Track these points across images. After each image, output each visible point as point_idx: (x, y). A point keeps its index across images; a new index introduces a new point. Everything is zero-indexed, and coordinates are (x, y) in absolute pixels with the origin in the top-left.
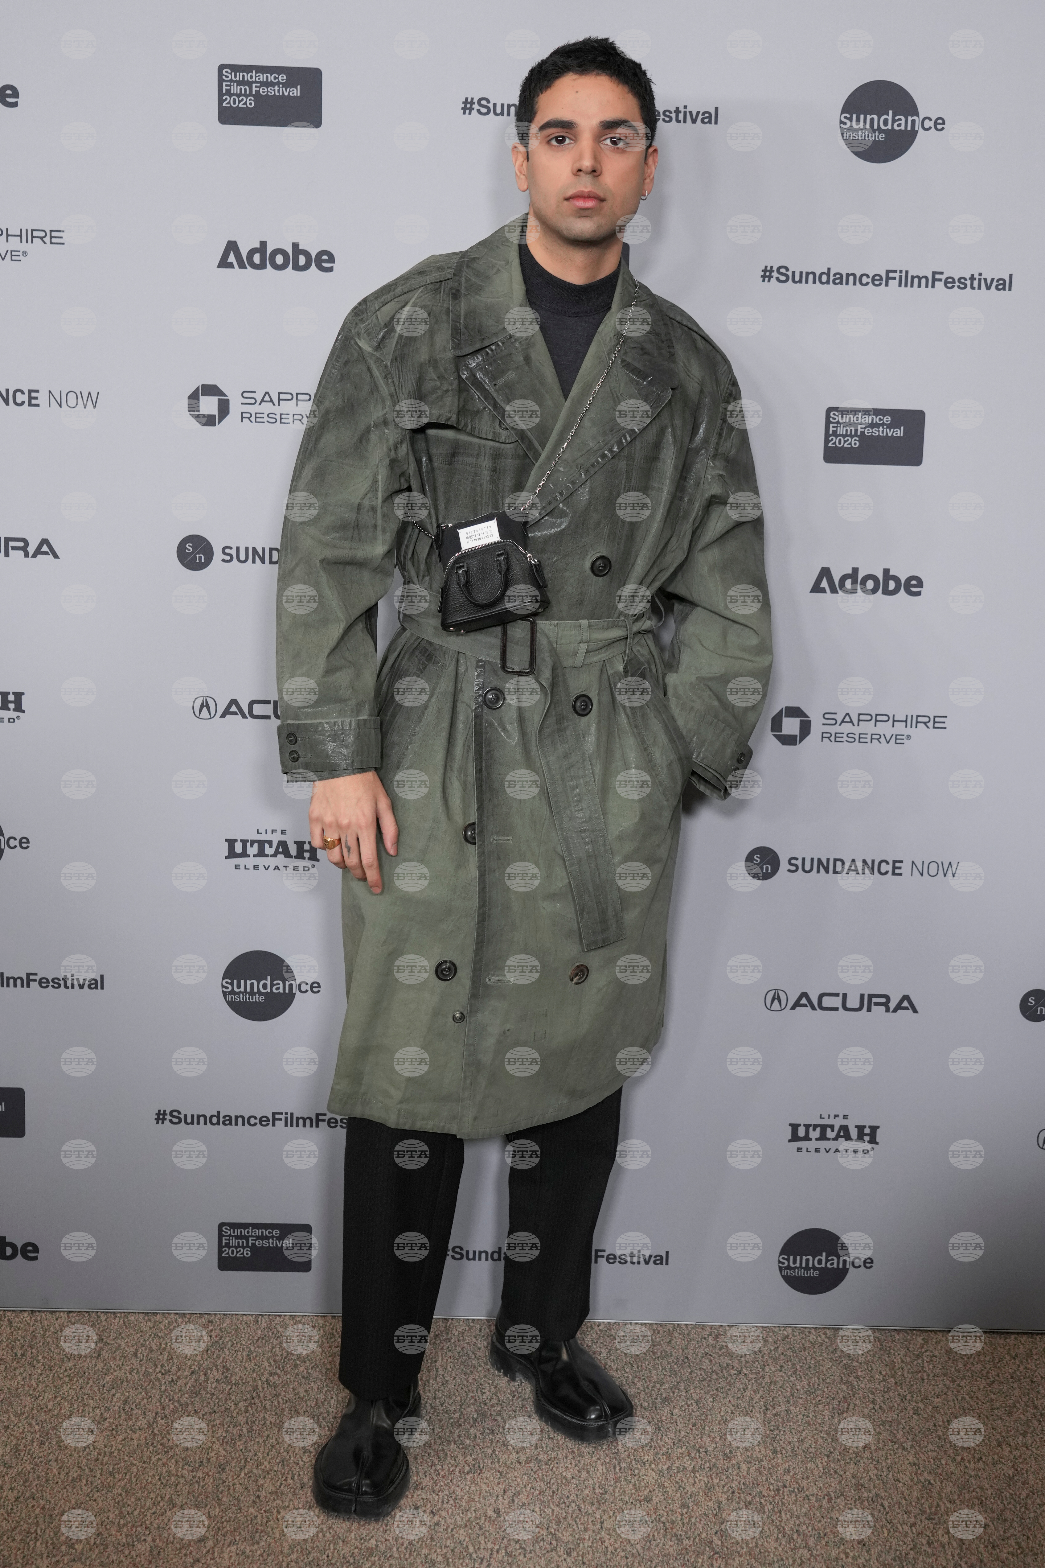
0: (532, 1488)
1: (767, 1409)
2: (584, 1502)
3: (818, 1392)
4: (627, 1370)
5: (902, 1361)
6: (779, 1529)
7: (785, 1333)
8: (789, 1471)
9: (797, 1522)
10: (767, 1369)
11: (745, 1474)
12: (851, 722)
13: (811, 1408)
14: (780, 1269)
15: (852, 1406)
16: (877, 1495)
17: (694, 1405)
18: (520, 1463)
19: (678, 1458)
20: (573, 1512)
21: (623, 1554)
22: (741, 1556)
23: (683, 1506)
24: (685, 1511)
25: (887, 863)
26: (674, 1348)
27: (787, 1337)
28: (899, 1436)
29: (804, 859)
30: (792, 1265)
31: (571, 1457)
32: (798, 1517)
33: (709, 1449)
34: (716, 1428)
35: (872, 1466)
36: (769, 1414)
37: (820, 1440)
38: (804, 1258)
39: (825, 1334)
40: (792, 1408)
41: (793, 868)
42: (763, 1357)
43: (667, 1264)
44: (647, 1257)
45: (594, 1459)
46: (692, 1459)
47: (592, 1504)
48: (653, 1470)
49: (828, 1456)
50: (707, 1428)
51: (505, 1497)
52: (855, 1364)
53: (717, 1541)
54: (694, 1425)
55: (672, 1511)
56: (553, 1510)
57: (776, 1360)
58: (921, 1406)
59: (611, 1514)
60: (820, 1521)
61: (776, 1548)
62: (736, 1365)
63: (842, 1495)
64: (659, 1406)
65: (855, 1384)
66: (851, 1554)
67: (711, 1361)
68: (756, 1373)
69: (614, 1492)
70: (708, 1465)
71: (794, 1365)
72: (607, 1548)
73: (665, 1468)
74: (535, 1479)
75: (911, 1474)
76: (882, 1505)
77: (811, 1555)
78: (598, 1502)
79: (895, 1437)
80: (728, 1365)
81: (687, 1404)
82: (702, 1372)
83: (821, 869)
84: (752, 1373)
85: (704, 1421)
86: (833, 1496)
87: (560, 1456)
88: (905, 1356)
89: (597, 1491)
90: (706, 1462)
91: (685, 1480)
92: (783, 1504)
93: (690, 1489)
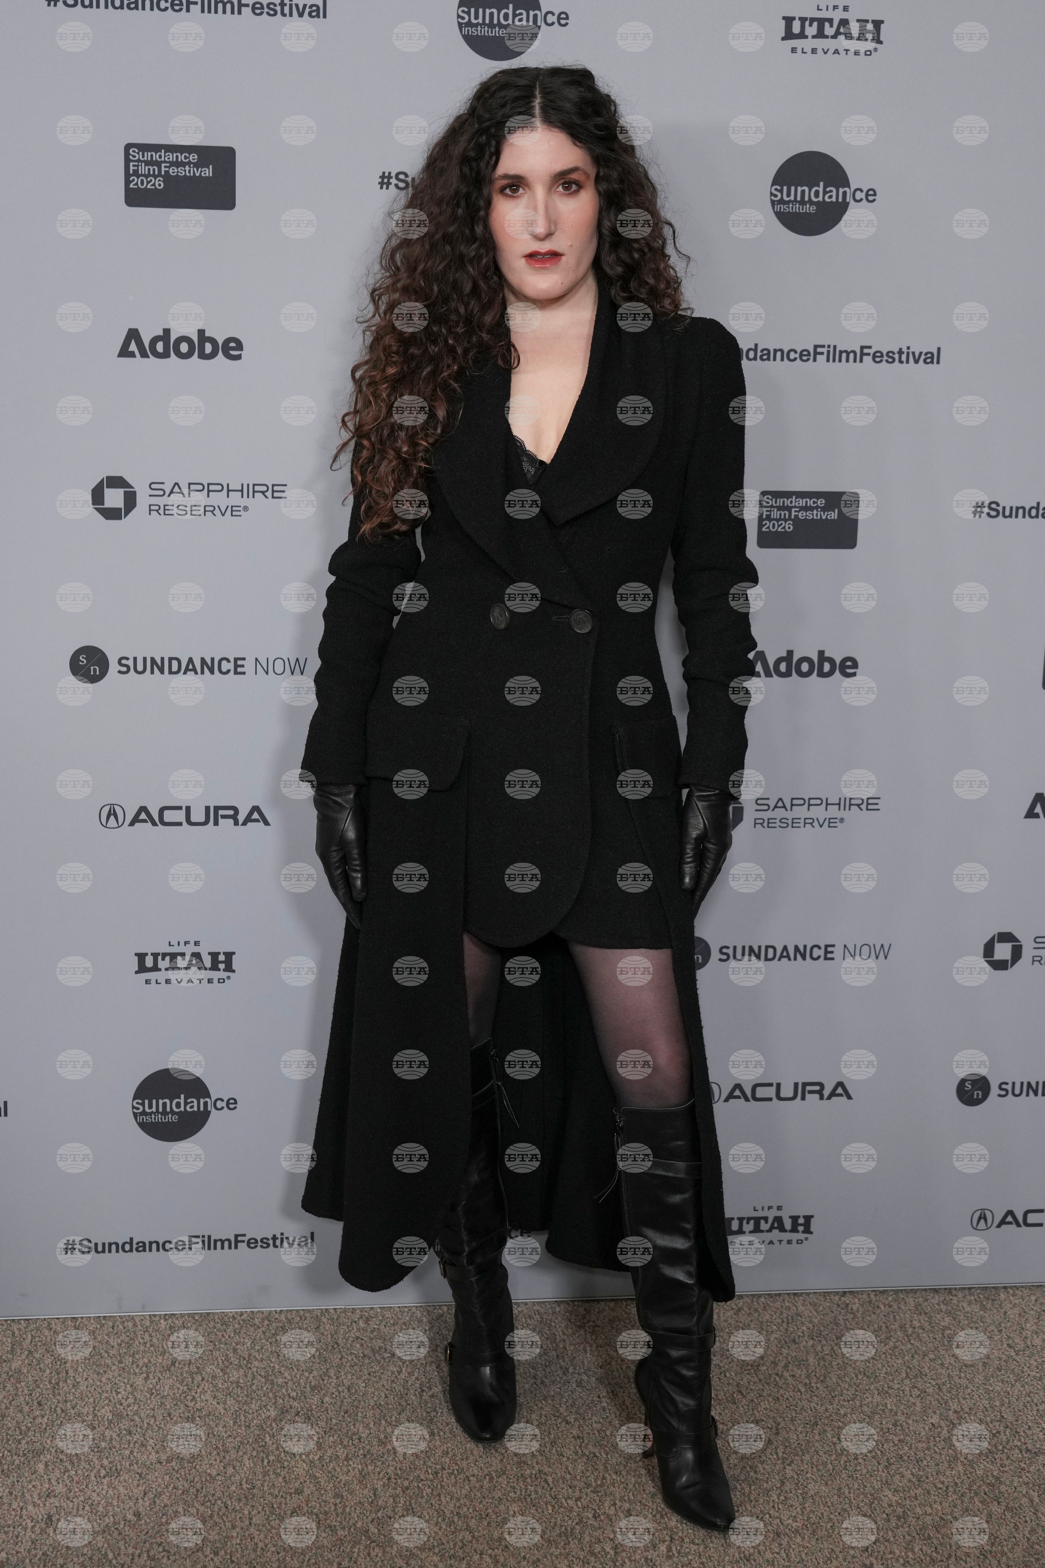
0: (175, 1488)
1: (423, 1391)
2: (231, 1499)
4: (273, 1360)
5: (564, 1333)
6: (438, 1513)
7: (440, 1311)
8: (447, 1453)
9: (458, 1504)
11: (401, 1459)
16: (541, 1472)
17: (346, 1391)
18: (161, 1463)
19: (330, 1447)
20: (220, 1510)
21: (273, 1549)
23: (337, 1495)
24: (338, 1501)
26: (323, 1334)
27: (442, 1316)
28: (562, 1410)
31: (215, 1452)
32: (458, 1499)
33: (363, 1435)
34: (370, 1414)
36: (425, 1396)
45: (240, 1453)
46: (345, 1447)
47: (240, 1500)
48: (304, 1461)
50: (360, 1414)
51: (146, 1499)
53: (373, 1530)
54: (346, 1412)
55: (325, 1502)
56: (198, 1510)
58: (585, 1378)
59: (260, 1508)
60: (481, 1502)
61: (435, 1532)
62: (389, 1347)
63: (504, 1473)
64: (308, 1394)
67: (362, 1345)
69: (263, 1486)
72: (256, 1544)
73: (316, 1458)
74: (178, 1478)
75: (575, 1447)
76: (546, 1481)
77: (473, 1537)
78: (246, 1497)
79: (558, 1411)
80: (380, 1348)
81: (338, 1390)
82: (353, 1356)
85: (357, 1407)
86: (494, 1475)
87: (204, 1453)
88: (567, 1327)
89: (244, 1486)
90: (359, 1449)
91: (338, 1470)
92: (442, 1487)
93: (344, 1478)
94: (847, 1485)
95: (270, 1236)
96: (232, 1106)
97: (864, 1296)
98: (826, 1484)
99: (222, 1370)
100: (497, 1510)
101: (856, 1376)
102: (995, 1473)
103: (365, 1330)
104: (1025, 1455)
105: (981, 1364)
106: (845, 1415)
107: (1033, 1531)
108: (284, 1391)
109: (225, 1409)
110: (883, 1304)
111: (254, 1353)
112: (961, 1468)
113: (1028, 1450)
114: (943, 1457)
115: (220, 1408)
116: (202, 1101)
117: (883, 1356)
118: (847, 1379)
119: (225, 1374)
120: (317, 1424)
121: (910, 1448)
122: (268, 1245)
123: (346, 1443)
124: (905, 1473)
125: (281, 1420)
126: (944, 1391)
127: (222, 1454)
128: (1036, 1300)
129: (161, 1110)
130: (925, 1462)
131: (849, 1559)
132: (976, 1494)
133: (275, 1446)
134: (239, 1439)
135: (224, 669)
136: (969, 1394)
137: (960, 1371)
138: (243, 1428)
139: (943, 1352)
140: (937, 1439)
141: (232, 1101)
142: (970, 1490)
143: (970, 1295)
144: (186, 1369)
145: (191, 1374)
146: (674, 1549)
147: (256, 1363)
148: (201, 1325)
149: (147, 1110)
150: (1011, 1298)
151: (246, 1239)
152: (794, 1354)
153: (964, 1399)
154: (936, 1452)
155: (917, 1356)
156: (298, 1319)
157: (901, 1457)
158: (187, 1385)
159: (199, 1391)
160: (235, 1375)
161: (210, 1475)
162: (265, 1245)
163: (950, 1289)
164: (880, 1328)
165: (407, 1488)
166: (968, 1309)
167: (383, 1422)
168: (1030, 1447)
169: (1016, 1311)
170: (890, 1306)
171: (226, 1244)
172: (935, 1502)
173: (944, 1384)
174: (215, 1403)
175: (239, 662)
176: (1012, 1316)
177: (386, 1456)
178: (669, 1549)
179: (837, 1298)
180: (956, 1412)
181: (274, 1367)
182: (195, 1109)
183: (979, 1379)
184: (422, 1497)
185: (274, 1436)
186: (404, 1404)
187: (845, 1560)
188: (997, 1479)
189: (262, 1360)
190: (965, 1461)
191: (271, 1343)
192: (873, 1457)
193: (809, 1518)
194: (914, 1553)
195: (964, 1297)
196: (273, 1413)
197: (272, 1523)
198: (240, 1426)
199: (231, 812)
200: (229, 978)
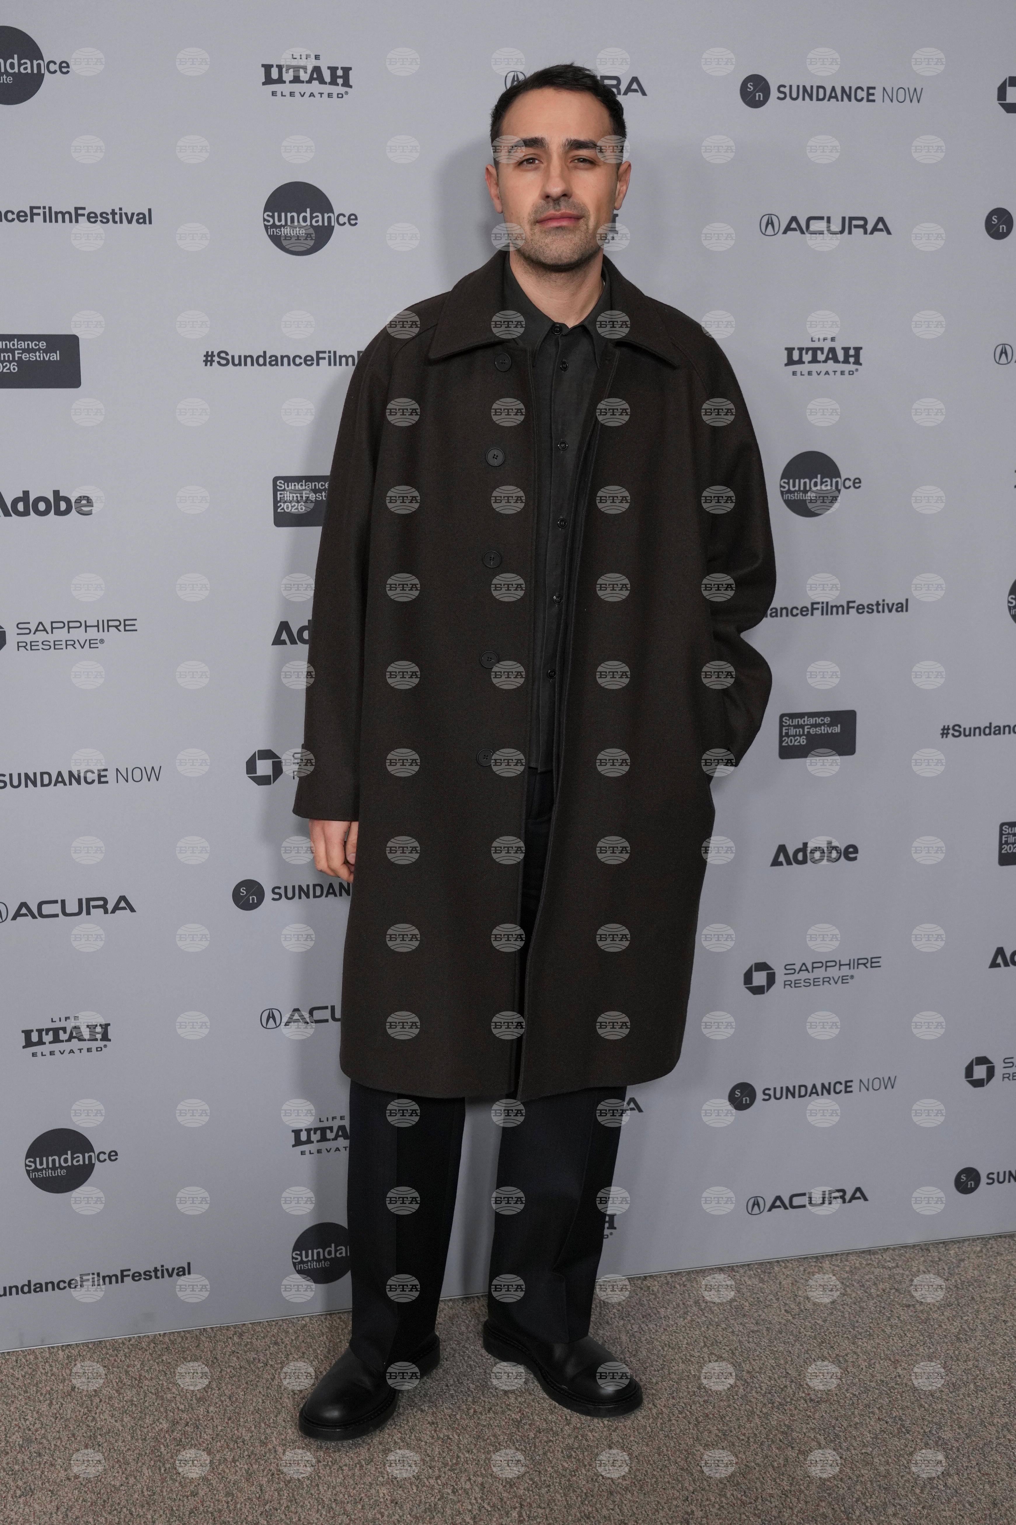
0: (84, 1500)
1: (295, 1394)
2: (135, 1506)
4: (161, 1378)
6: (318, 1501)
7: (303, 1322)
9: (334, 1492)
10: (290, 1357)
14: (294, 1263)
17: (228, 1400)
18: (69, 1479)
19: (218, 1451)
20: (125, 1517)
24: (229, 1499)
26: (203, 1351)
27: (305, 1326)
30: (304, 1259)
31: (117, 1465)
32: (334, 1488)
33: (246, 1438)
34: (250, 1418)
35: (395, 1431)
38: (315, 1251)
39: (340, 1318)
42: (285, 1347)
43: (189, 1274)
44: (170, 1271)
45: (140, 1464)
46: (231, 1450)
47: (143, 1506)
50: (242, 1420)
51: (59, 1513)
54: (230, 1419)
55: (218, 1501)
56: (106, 1518)
57: (298, 1348)
59: (162, 1512)
60: (354, 1488)
61: (317, 1519)
62: (261, 1357)
63: (372, 1461)
64: (195, 1406)
66: (386, 1513)
67: (238, 1358)
68: (281, 1363)
69: (162, 1492)
70: (246, 1453)
71: (314, 1350)
74: (86, 1492)
75: (431, 1432)
77: (350, 1520)
78: (148, 1503)
80: (254, 1359)
81: (221, 1400)
82: (231, 1369)
84: (277, 1364)
85: (238, 1414)
86: (363, 1463)
89: (146, 1494)
90: (244, 1451)
91: (227, 1471)
92: (319, 1477)
93: (233, 1478)
94: (665, 1444)
95: (152, 1269)
96: (113, 1158)
97: (662, 1279)
98: (647, 1445)
99: (117, 1391)
100: (369, 1494)
101: (663, 1348)
102: (787, 1423)
103: (240, 1344)
104: (810, 1405)
105: (765, 1329)
106: (657, 1383)
108: (173, 1405)
109: (123, 1426)
110: (679, 1284)
111: (144, 1373)
112: (757, 1421)
113: (811, 1400)
114: (742, 1412)
115: (118, 1425)
116: (87, 1155)
117: (683, 1329)
118: (655, 1352)
119: (119, 1394)
120: (205, 1432)
121: (714, 1407)
122: (151, 1277)
123: (232, 1446)
124: (712, 1429)
125: (173, 1431)
126: (737, 1354)
127: (124, 1466)
128: (805, 1270)
129: (50, 1166)
130: (728, 1418)
131: (673, 1509)
132: (773, 1442)
133: (169, 1455)
134: (137, 1451)
135: (89, 780)
136: (757, 1356)
137: (749, 1337)
138: (140, 1441)
139: (732, 1322)
140: (736, 1397)
141: (113, 1154)
142: (768, 1439)
143: (750, 1270)
146: (524, 1514)
147: (147, 1383)
148: (94, 1353)
149: (39, 1167)
150: (783, 1270)
151: (131, 1273)
152: (608, 1334)
153: (754, 1360)
154: (735, 1409)
155: (711, 1327)
156: (180, 1339)
157: (707, 1416)
158: (87, 1407)
159: (97, 1411)
160: (129, 1394)
161: (114, 1486)
162: (148, 1277)
163: (733, 1266)
164: (678, 1305)
166: (749, 1283)
167: (263, 1425)
169: (789, 1280)
170: (685, 1286)
171: (114, 1279)
172: (740, 1452)
173: (736, 1349)
174: (113, 1421)
175: (102, 773)
176: (786, 1286)
177: (268, 1455)
178: (520, 1515)
179: (639, 1282)
180: (748, 1372)
181: (162, 1384)
182: (81, 1162)
183: (765, 1342)
184: (303, 1488)
185: (168, 1446)
186: (280, 1407)
187: (670, 1510)
188: (789, 1427)
189: (152, 1379)
190: (761, 1414)
191: (158, 1363)
192: (684, 1418)
193: (635, 1476)
194: (727, 1498)
195: (745, 1273)
196: (165, 1425)
198: (137, 1440)
199: (101, 903)
200: (105, 1046)
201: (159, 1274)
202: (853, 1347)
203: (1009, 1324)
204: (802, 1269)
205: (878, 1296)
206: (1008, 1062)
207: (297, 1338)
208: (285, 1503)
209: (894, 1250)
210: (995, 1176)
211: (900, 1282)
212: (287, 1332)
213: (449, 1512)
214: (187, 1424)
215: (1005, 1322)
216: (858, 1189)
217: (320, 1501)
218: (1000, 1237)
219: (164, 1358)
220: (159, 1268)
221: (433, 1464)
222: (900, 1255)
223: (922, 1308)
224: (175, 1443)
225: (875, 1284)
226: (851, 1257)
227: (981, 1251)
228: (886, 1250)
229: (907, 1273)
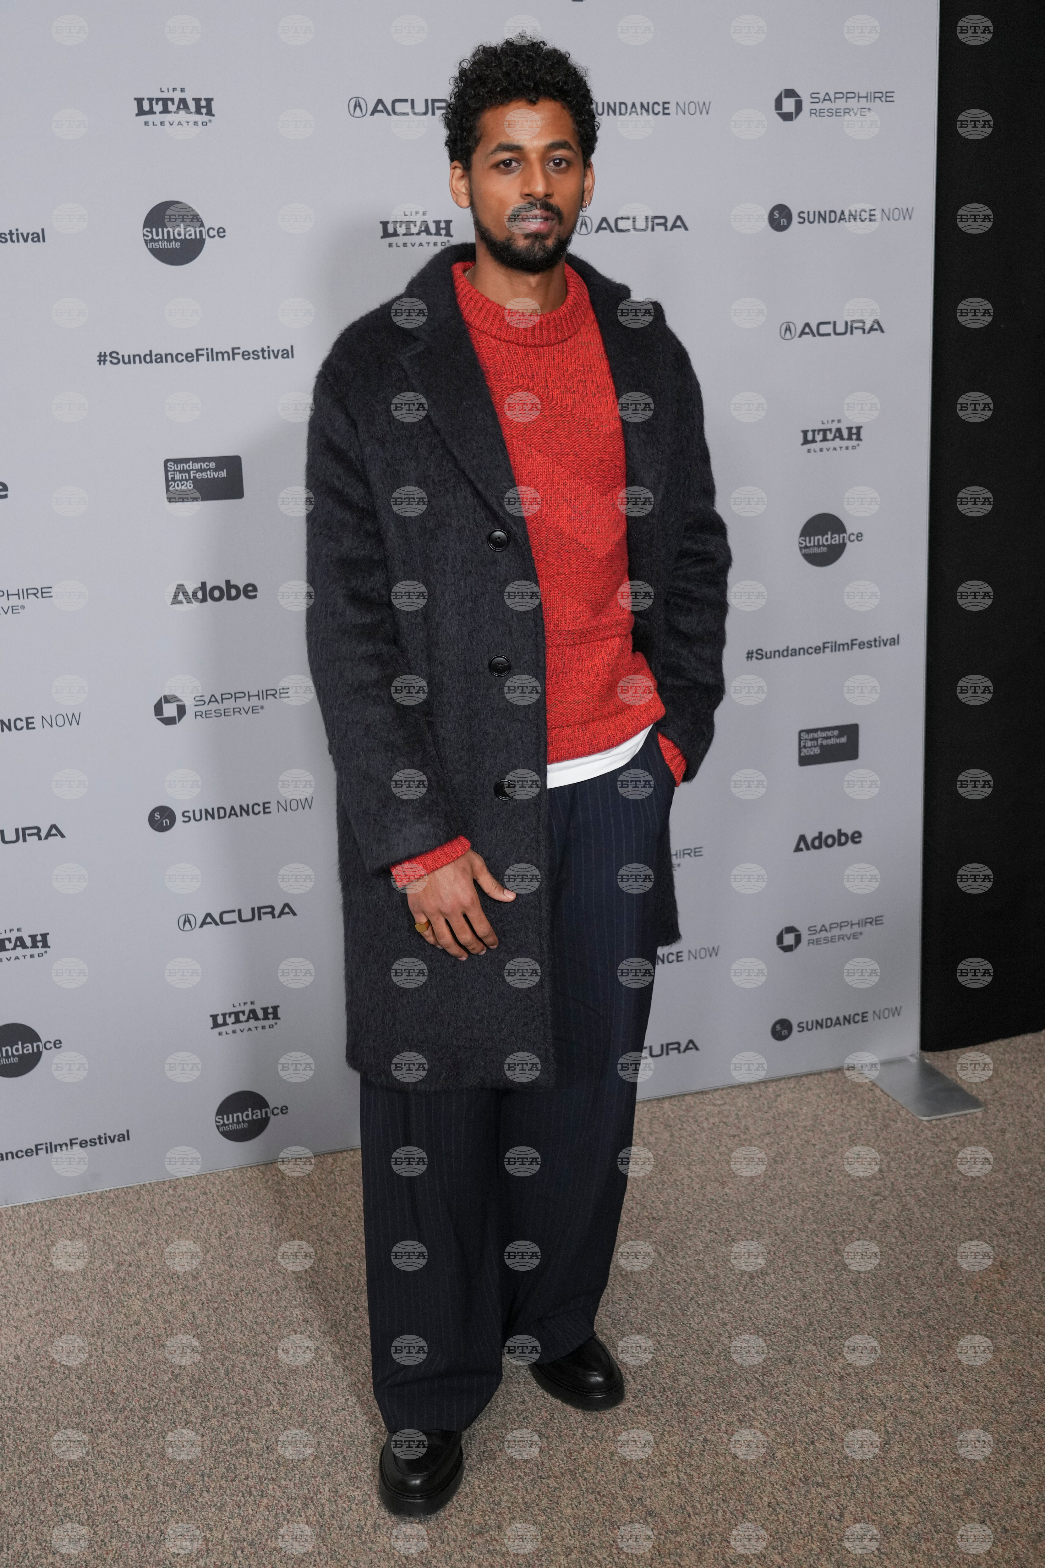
3: (258, 1214)
7: (228, 1175)
8: (244, 1278)
10: (217, 1205)
11: (210, 1287)
12: (216, 701)
13: (255, 1227)
14: (218, 1127)
15: (285, 1220)
16: (313, 1282)
18: (31, 1316)
22: (215, 1350)
23: (165, 1322)
24: (167, 1325)
25: (259, 805)
26: (142, 1203)
27: (229, 1177)
28: (323, 1235)
29: (194, 811)
30: (226, 1122)
32: (255, 1312)
33: (180, 1274)
36: (223, 1239)
37: (265, 1250)
38: (235, 1115)
39: (259, 1170)
40: (240, 1230)
41: (187, 819)
42: (213, 1196)
43: (128, 1139)
44: (112, 1138)
45: (90, 1300)
46: (168, 1285)
47: (94, 1336)
49: (272, 1261)
52: (284, 1187)
57: (223, 1197)
59: (109, 1340)
62: (193, 1206)
64: (136, 1249)
65: (286, 1203)
67: (173, 1207)
68: (209, 1210)
70: (181, 1287)
71: (237, 1197)
72: (109, 1367)
73: (147, 1296)
76: (318, 1289)
77: (269, 1338)
79: (321, 1236)
82: (167, 1217)
83: (209, 817)
84: (206, 1210)
87: (63, 1304)
88: (321, 1174)
89: (96, 1325)
91: (164, 1302)
92: (242, 1304)
93: (169, 1308)
95: (96, 1137)
96: (58, 1046)
103: (174, 1196)
107: (663, 1275)
108: (118, 1249)
111: (92, 1224)
113: (654, 1218)
116: (35, 1045)
122: (96, 1143)
125: (118, 1272)
127: (77, 1303)
129: (4, 1055)
134: (88, 1290)
135: (19, 727)
138: (90, 1281)
141: (57, 1042)
144: (43, 1243)
145: (47, 1246)
147: (96, 1232)
148: (51, 1209)
151: (78, 1141)
156: (123, 1194)
161: (69, 1320)
162: (93, 1144)
165: (217, 1309)
168: (655, 1215)
171: (64, 1146)
175: (30, 721)
181: (109, 1233)
184: (229, 1314)
185: (114, 1284)
186: (208, 1246)
189: (100, 1228)
191: (105, 1215)
196: (112, 1267)
197: (120, 1349)
198: (88, 1280)
199: (35, 831)
200: (46, 952)
201: (103, 1141)
202: (688, 1172)
203: (817, 1147)
204: (646, 1109)
205: (709, 1129)
206: (812, 929)
207: (223, 1188)
208: (213, 1326)
209: (722, 1089)
210: (804, 1025)
211: (727, 1117)
212: (214, 1184)
213: (351, 1327)
214: (130, 1265)
215: (814, 1145)
216: (691, 1041)
217: (243, 1323)
218: (811, 1074)
219: (110, 1210)
220: (103, 1136)
221: (338, 1287)
222: (728, 1094)
223: (745, 1137)
224: (120, 1281)
225: (707, 1119)
226: (687, 1098)
227: (795, 1087)
228: (716, 1090)
229: (733, 1108)
